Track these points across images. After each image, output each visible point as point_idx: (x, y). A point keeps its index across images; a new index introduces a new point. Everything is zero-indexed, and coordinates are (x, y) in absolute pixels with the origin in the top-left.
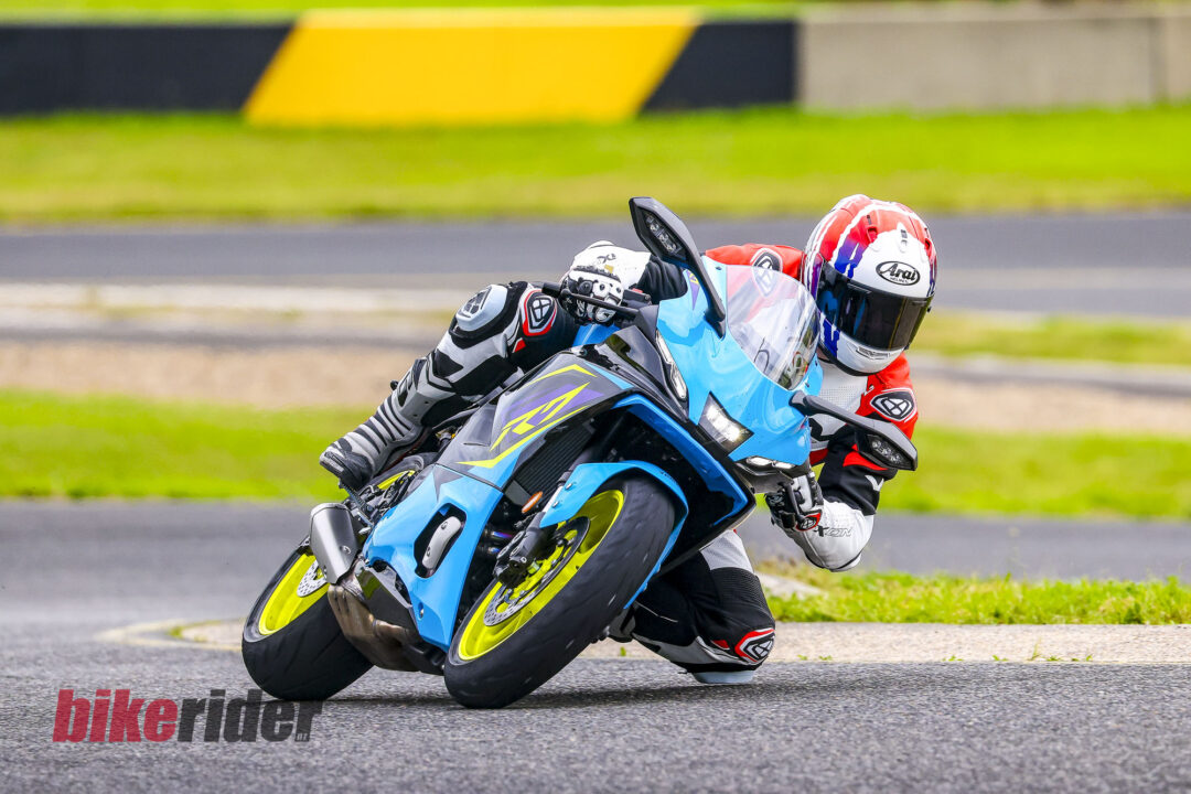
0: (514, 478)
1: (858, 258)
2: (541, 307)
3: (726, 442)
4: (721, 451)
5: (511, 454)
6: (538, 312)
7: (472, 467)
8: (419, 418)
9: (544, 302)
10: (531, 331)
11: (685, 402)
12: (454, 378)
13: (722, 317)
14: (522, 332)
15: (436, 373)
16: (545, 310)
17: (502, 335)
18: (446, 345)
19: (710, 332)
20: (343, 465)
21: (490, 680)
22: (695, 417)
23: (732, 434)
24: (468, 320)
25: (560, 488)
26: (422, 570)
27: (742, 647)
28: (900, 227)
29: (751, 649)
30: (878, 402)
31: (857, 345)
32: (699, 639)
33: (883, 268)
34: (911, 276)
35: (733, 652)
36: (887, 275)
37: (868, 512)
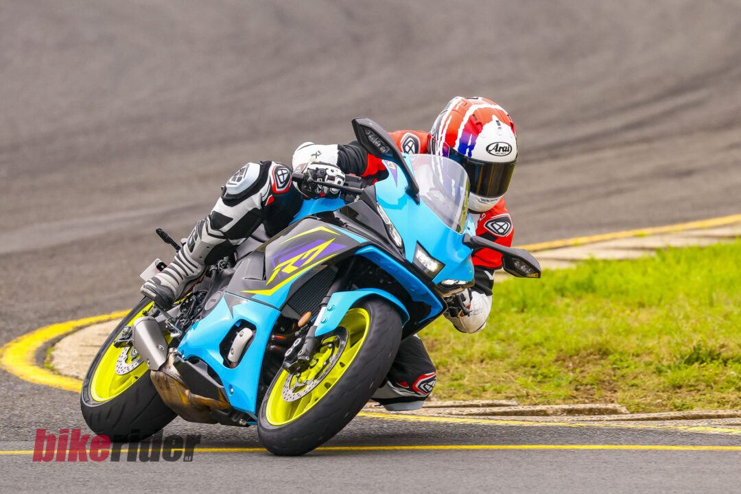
0: (287, 303)
2: (283, 174)
3: (430, 272)
4: (426, 277)
5: (285, 286)
6: (281, 177)
7: (254, 294)
8: (203, 259)
9: (284, 172)
10: (277, 190)
11: (402, 248)
12: (226, 228)
14: (272, 191)
16: (286, 176)
17: (259, 193)
18: (220, 207)
19: (411, 202)
20: (156, 293)
21: (295, 439)
22: (409, 257)
23: (432, 266)
24: (234, 187)
25: (324, 309)
26: (227, 363)
27: (417, 386)
28: (495, 118)
29: (422, 386)
30: (489, 225)
31: (479, 198)
32: (389, 383)
33: (490, 148)
34: (507, 150)
35: (412, 389)
36: (493, 152)
37: (488, 294)
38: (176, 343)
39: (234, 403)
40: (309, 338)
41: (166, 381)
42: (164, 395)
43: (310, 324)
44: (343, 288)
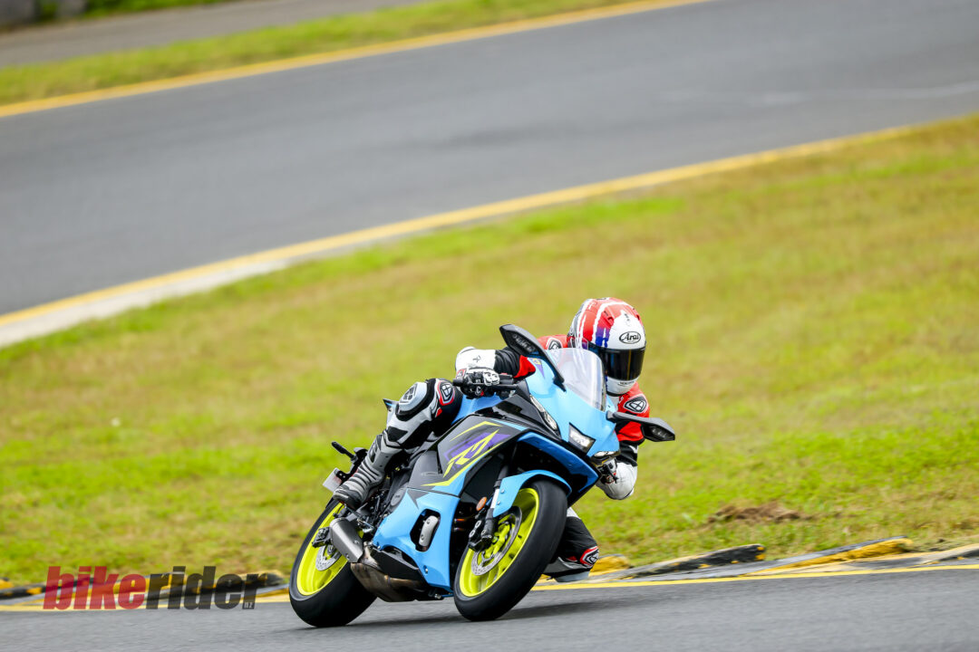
0: (464, 490)
1: (608, 335)
2: (447, 389)
3: (585, 448)
4: (582, 453)
5: (460, 476)
6: (446, 391)
7: (433, 487)
8: (383, 468)
9: (448, 387)
10: (444, 402)
11: (558, 430)
12: (402, 440)
13: (562, 380)
14: (439, 404)
15: (390, 440)
16: (450, 390)
17: (428, 408)
18: (394, 422)
19: (559, 390)
20: (348, 495)
22: (565, 438)
23: (585, 443)
24: (406, 405)
25: (497, 491)
26: (419, 548)
27: (584, 559)
28: (623, 312)
29: (588, 559)
30: (628, 405)
31: (619, 382)
32: (560, 558)
33: (622, 338)
34: (636, 338)
35: (580, 562)
36: (626, 341)
37: (634, 465)
38: (369, 537)
39: (430, 580)
40: (489, 519)
41: (366, 571)
42: (365, 582)
43: (487, 507)
44: (510, 474)
